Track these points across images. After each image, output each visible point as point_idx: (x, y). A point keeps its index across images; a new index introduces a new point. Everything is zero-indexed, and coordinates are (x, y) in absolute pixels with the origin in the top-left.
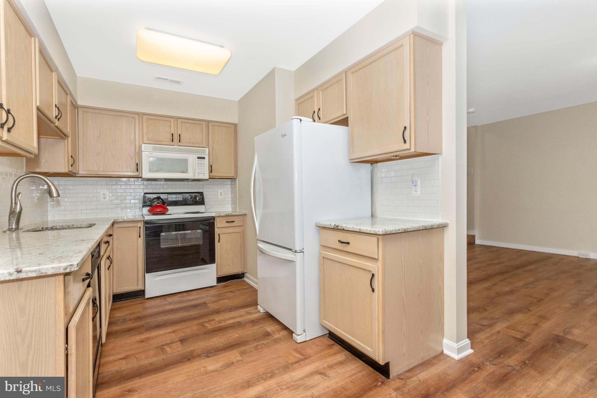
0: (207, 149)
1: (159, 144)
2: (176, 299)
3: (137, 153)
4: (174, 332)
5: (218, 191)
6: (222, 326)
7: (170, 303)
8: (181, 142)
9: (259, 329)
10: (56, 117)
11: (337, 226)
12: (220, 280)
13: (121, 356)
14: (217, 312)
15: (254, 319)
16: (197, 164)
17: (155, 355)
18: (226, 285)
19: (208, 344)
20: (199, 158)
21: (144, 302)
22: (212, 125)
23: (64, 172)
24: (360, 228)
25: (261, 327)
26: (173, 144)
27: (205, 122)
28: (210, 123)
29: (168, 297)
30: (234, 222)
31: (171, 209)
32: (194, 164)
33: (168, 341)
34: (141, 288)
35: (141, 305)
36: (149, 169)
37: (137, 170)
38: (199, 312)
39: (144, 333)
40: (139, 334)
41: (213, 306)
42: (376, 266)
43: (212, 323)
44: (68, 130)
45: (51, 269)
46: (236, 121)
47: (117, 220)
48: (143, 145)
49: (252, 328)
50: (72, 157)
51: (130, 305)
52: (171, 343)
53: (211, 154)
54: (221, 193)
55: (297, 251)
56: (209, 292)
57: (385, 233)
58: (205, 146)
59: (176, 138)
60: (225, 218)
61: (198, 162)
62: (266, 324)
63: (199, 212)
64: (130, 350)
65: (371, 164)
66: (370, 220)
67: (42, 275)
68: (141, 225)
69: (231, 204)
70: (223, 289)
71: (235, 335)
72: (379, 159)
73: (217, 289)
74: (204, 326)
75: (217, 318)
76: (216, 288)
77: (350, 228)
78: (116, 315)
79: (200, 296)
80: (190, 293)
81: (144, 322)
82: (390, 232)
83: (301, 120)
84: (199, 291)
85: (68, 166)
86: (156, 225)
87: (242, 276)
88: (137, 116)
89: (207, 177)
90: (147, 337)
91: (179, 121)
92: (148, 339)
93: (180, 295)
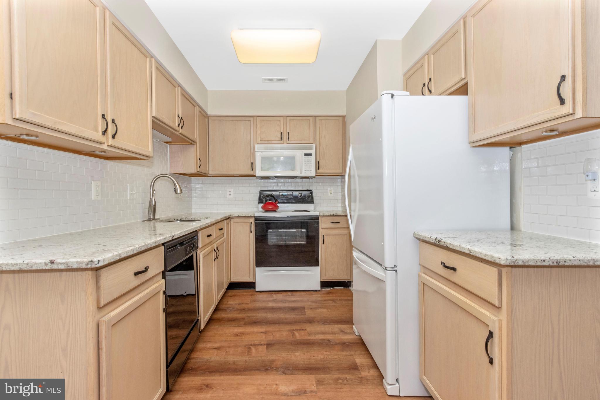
0: (314, 145)
1: (271, 143)
2: (280, 296)
3: (252, 153)
4: (265, 333)
5: (328, 189)
6: (311, 339)
7: (274, 301)
8: (289, 139)
9: (347, 357)
10: (179, 125)
11: (439, 241)
12: (325, 284)
13: (216, 345)
14: (311, 321)
15: (346, 341)
16: (304, 161)
17: (242, 354)
18: (330, 292)
19: (289, 358)
20: (306, 155)
21: (254, 295)
22: (319, 120)
23: (194, 172)
24: (470, 248)
25: (350, 355)
26: (283, 143)
27: (312, 117)
28: (317, 118)
29: (274, 293)
30: (339, 223)
31: (282, 207)
32: (301, 161)
33: (257, 341)
34: (252, 281)
35: (250, 297)
36: (262, 168)
37: (252, 170)
38: (294, 316)
39: (242, 326)
40: (239, 326)
41: (309, 313)
42: (496, 319)
43: (303, 333)
44: (196, 137)
45: (75, 263)
46: (344, 113)
47: (232, 215)
48: (256, 146)
49: (339, 353)
50: (199, 159)
51: (243, 295)
52: (259, 345)
53: (318, 150)
54: (331, 191)
55: (388, 269)
56: (311, 296)
57: (513, 264)
58: (312, 142)
59: (285, 136)
60: (328, 218)
61: (305, 159)
62: (356, 353)
63: (306, 210)
64: (225, 341)
65: (511, 148)
66: (509, 235)
67: (69, 268)
68: (252, 221)
69: (342, 203)
70: (326, 295)
71: (319, 356)
72: (524, 138)
73: (320, 294)
74: (293, 334)
75: (310, 328)
76: (319, 292)
77: (456, 245)
78: (230, 303)
79: (302, 298)
80: (294, 293)
81: (246, 315)
82: (523, 262)
83: (393, 96)
84: (302, 293)
85: (197, 167)
86: (266, 221)
87: (349, 284)
88: (252, 119)
89: (314, 174)
90: (243, 332)
91: (288, 119)
92: (242, 334)
93: (285, 294)
